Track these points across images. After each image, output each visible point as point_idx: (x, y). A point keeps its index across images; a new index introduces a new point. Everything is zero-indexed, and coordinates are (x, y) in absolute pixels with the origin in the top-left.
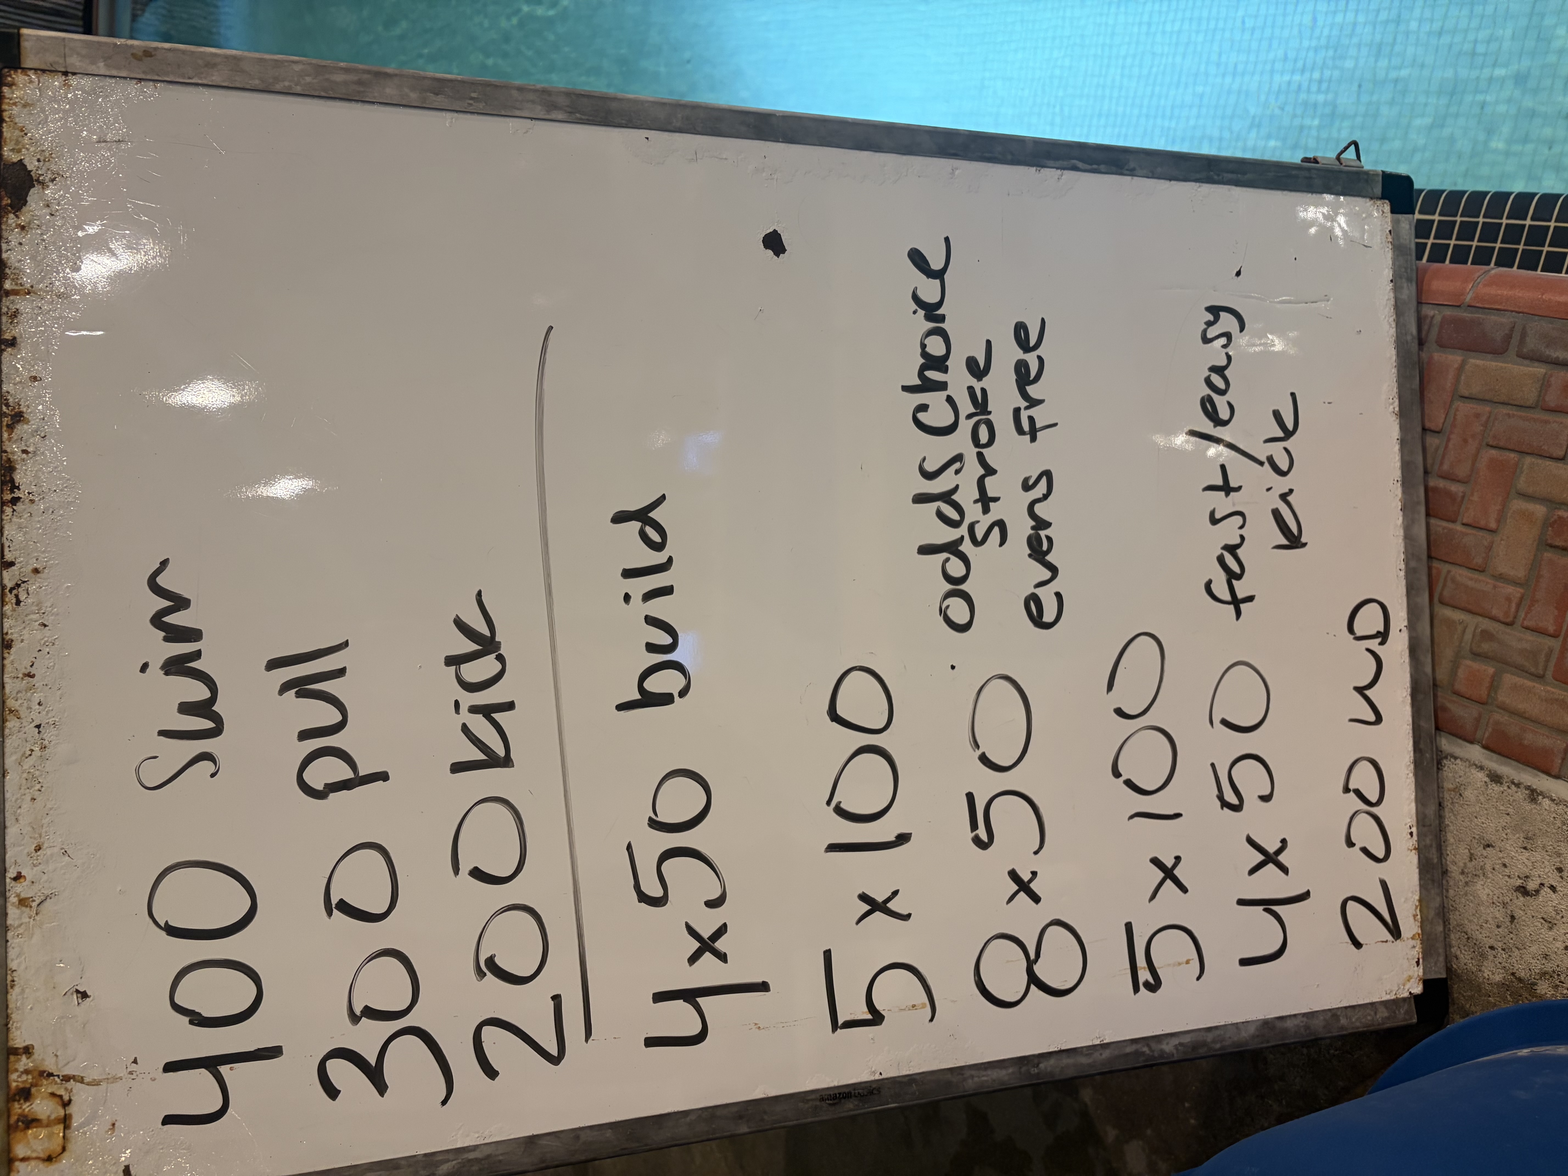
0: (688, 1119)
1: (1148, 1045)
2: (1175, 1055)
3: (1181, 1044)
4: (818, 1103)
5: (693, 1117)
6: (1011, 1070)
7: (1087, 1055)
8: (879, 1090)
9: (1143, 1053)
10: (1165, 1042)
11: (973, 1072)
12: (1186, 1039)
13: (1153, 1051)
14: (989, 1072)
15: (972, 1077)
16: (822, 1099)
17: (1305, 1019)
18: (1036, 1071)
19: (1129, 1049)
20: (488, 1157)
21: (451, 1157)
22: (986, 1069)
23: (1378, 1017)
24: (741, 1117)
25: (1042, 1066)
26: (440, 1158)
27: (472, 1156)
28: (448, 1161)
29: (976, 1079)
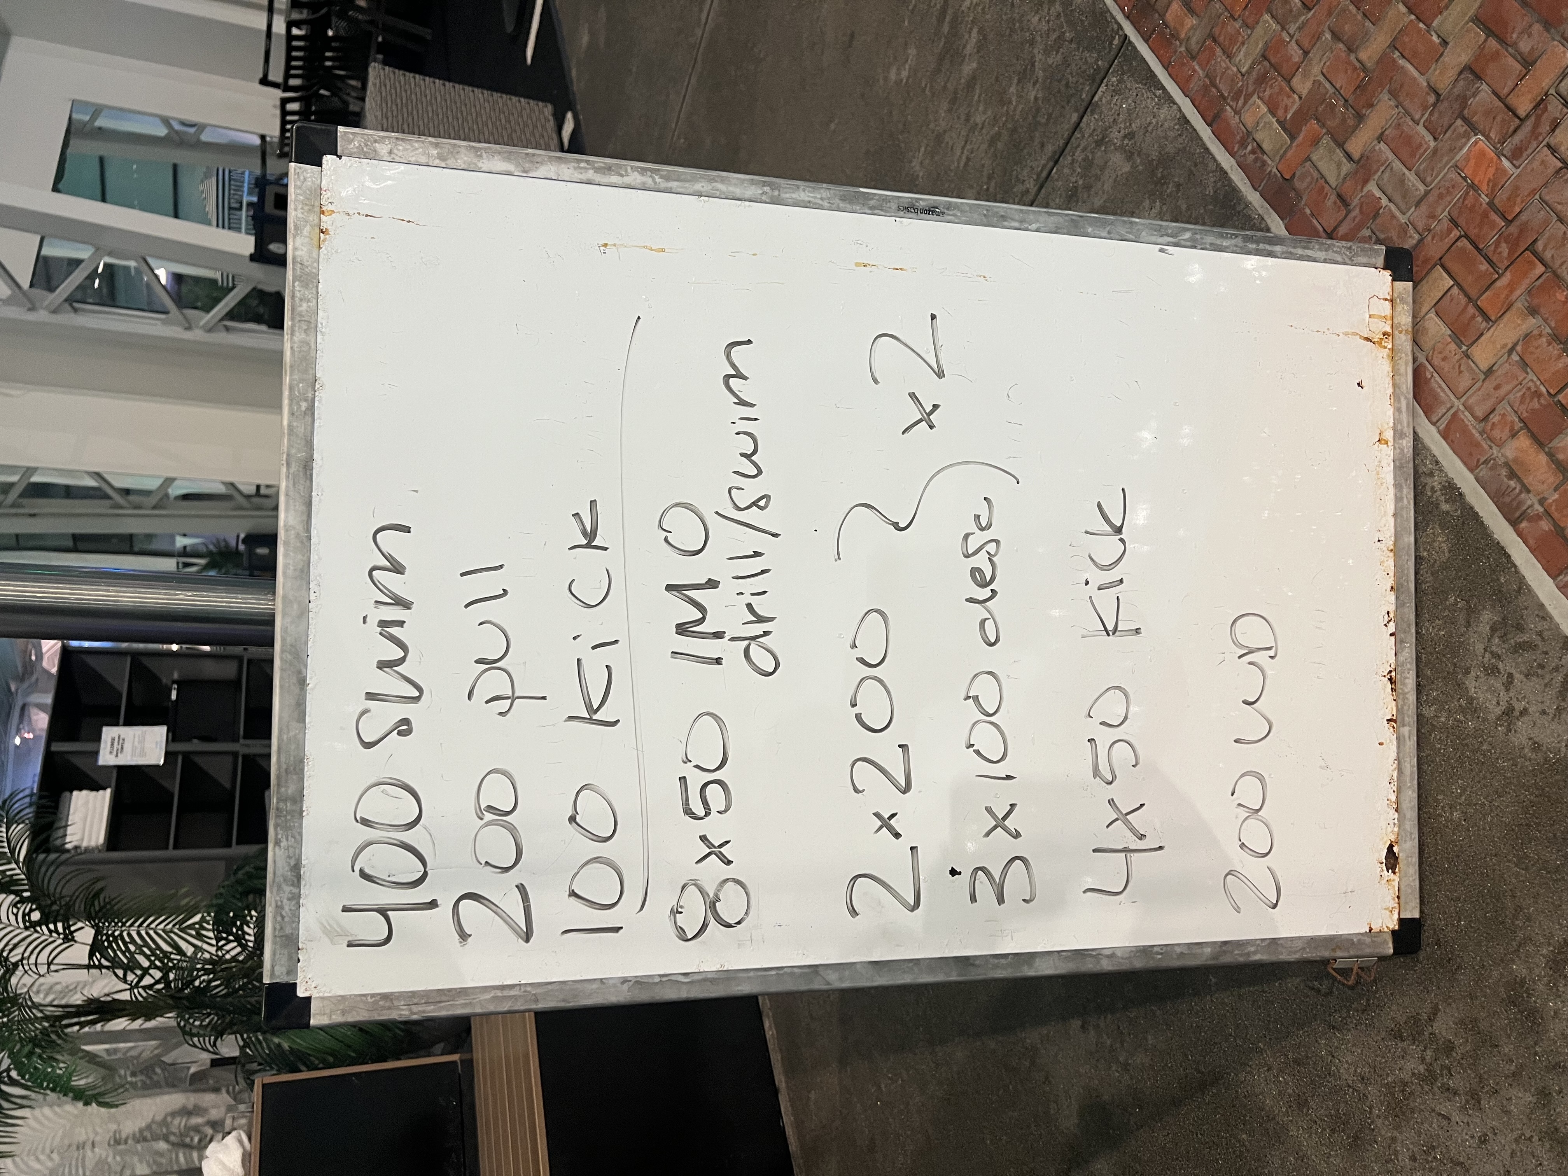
0: (1038, 225)
1: (655, 183)
2: (629, 168)
3: (622, 176)
4: (946, 211)
5: (1034, 226)
6: (788, 196)
7: (717, 190)
8: (899, 209)
9: (662, 177)
10: (638, 181)
11: (820, 202)
12: (614, 179)
13: (651, 176)
14: (807, 199)
15: (822, 199)
16: (943, 213)
17: (480, 164)
18: (765, 188)
19: (673, 184)
20: (1162, 236)
21: (1183, 243)
22: (809, 202)
23: (389, 146)
24: (1002, 216)
25: (761, 192)
26: (1189, 244)
27: (1171, 239)
28: (1184, 240)
29: (819, 196)
